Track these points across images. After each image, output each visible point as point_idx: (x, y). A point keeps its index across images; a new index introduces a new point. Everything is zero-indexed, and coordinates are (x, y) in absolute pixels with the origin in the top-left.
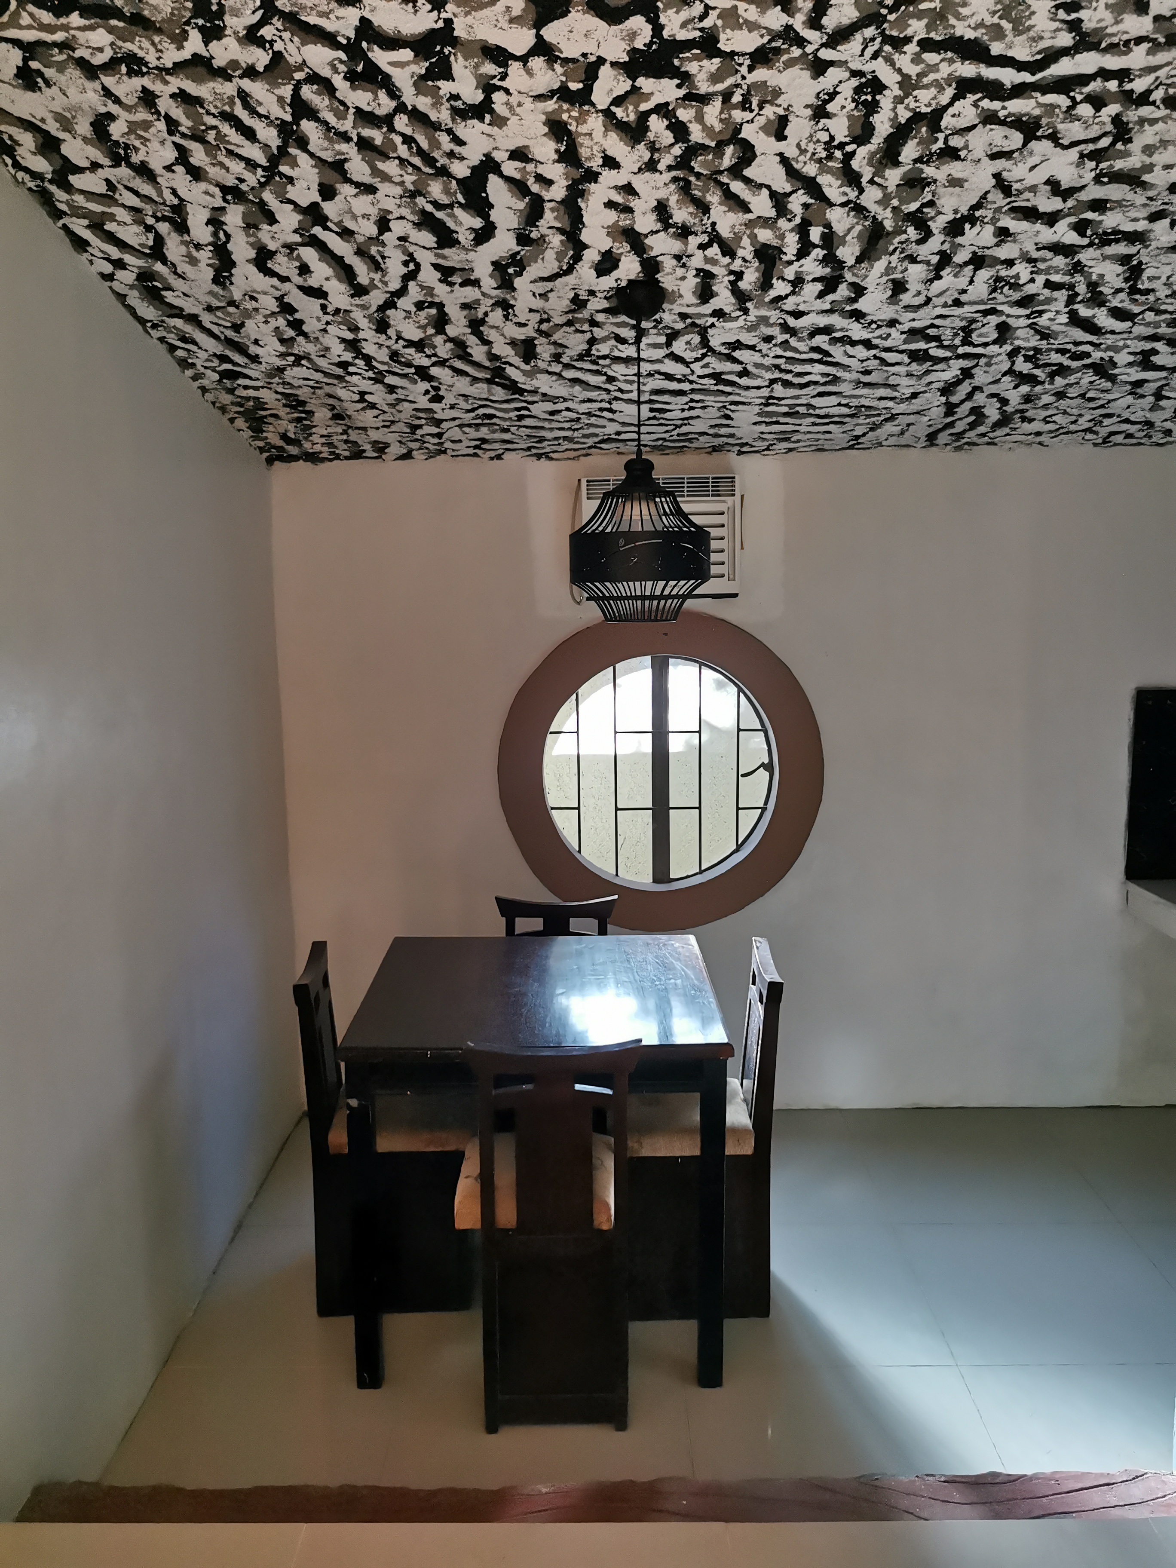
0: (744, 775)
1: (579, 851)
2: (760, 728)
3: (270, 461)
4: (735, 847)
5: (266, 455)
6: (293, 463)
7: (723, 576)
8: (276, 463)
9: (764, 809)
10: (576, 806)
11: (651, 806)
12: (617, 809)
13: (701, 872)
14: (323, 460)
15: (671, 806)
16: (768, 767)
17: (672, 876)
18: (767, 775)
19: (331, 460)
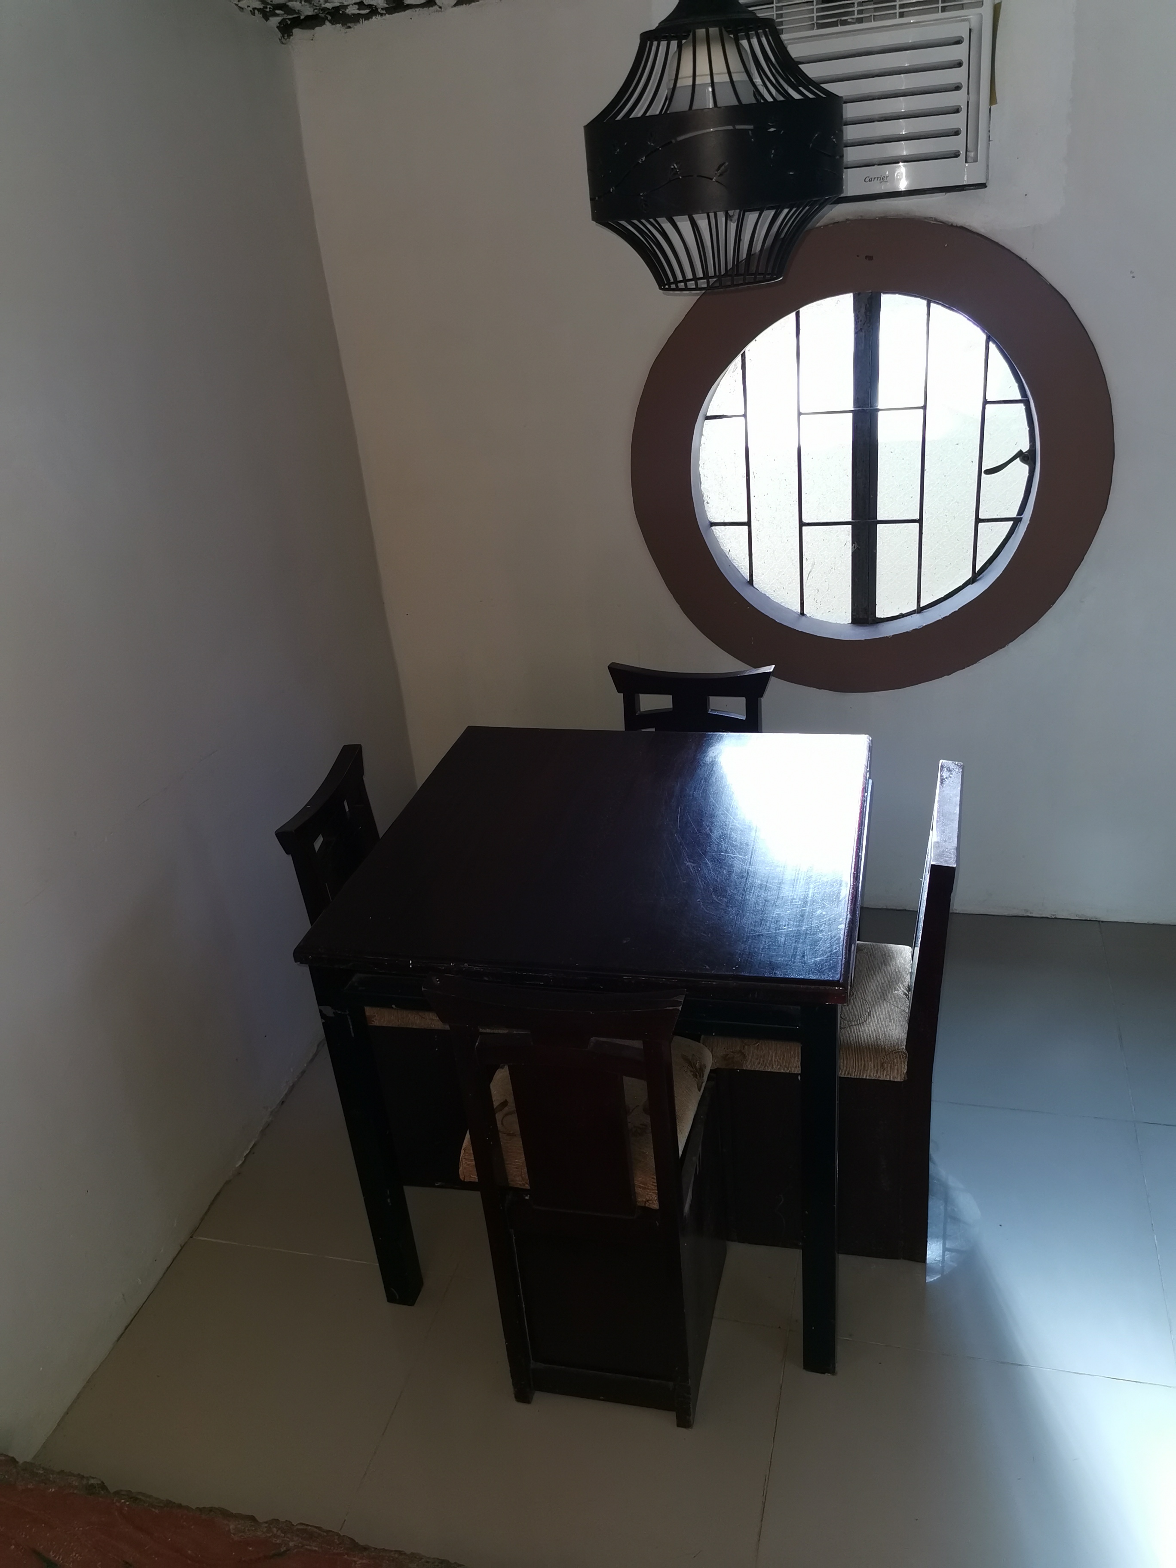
0: (991, 471)
1: (751, 582)
2: (1019, 397)
3: (286, 29)
4: (970, 575)
5: (274, 21)
6: (317, 29)
7: (956, 155)
8: (296, 32)
9: (1016, 521)
10: (745, 520)
11: (849, 519)
12: (802, 524)
13: (920, 610)
14: (356, 19)
15: (879, 518)
16: (1027, 457)
17: (880, 614)
18: (1025, 468)
19: (367, 17)
